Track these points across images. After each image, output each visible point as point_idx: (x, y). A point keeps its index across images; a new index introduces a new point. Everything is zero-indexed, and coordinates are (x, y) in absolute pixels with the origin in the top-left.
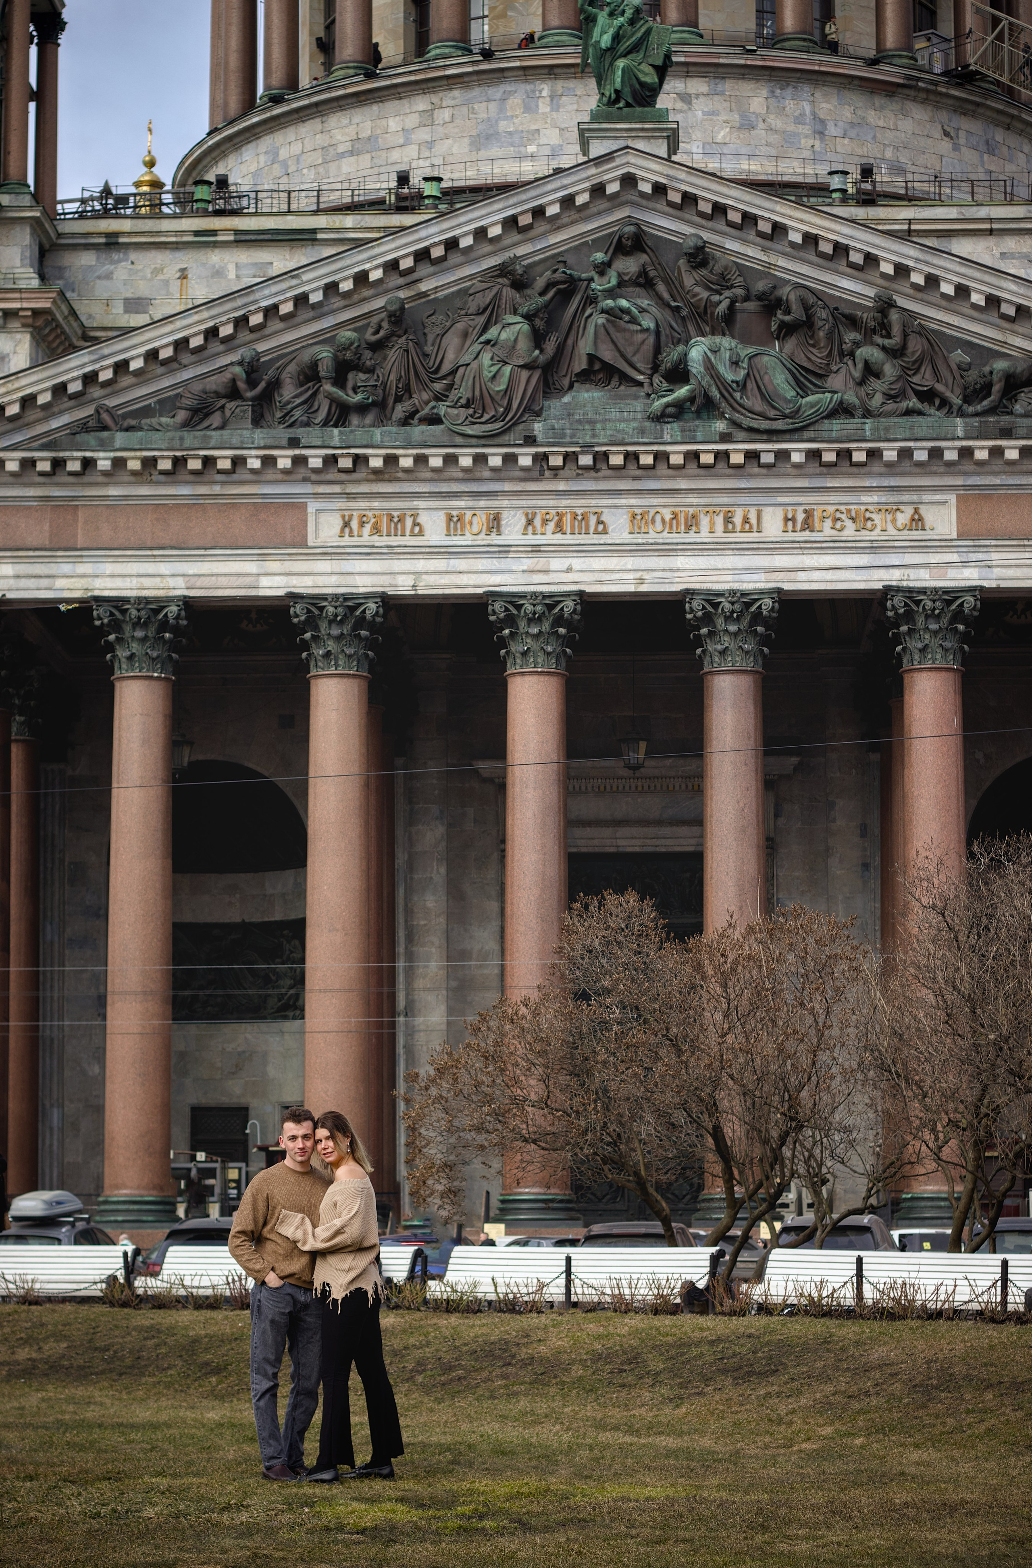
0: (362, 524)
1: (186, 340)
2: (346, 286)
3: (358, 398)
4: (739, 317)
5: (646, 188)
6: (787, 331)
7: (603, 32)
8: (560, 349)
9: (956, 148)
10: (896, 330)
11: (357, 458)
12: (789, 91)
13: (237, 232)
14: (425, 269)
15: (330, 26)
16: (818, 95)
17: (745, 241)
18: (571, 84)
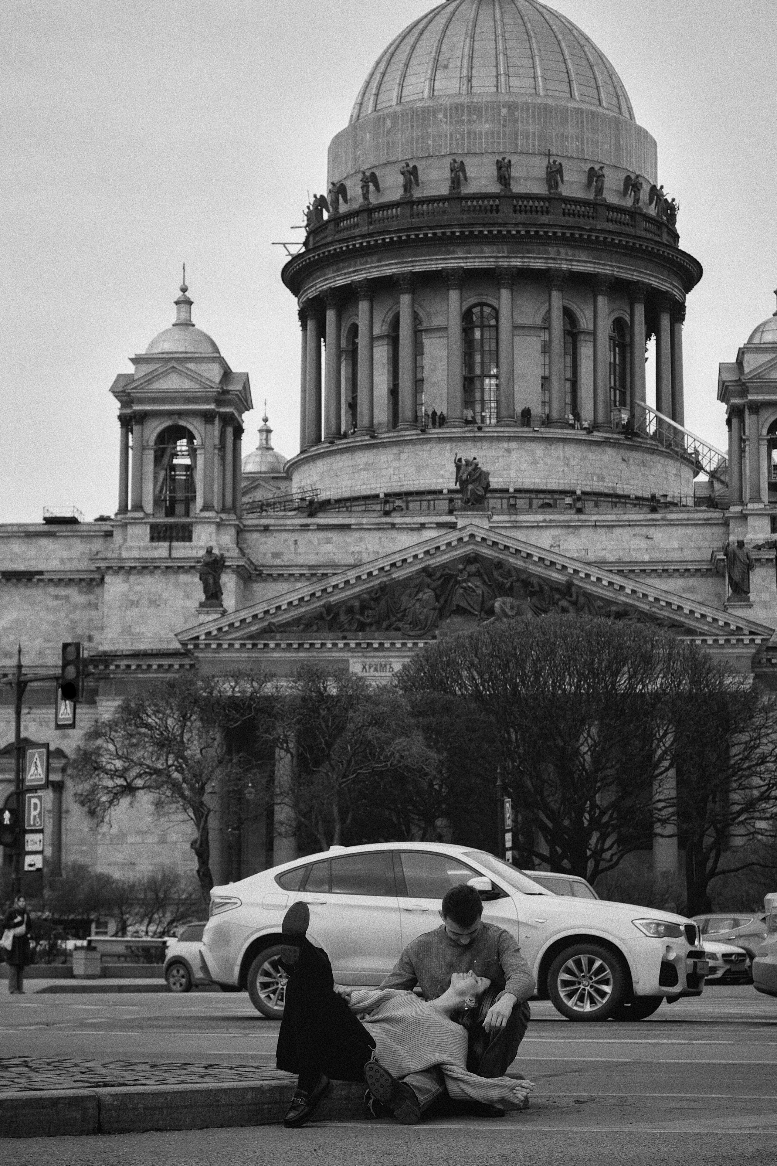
0: (370, 667)
1: (303, 598)
2: (364, 577)
3: (369, 620)
4: (515, 589)
5: (479, 539)
6: (532, 594)
7: (464, 473)
8: (446, 601)
9: (628, 466)
10: (574, 594)
11: (368, 644)
12: (553, 446)
13: (318, 525)
14: (394, 570)
15: (355, 398)
16: (566, 447)
17: (517, 559)
18: (459, 444)
